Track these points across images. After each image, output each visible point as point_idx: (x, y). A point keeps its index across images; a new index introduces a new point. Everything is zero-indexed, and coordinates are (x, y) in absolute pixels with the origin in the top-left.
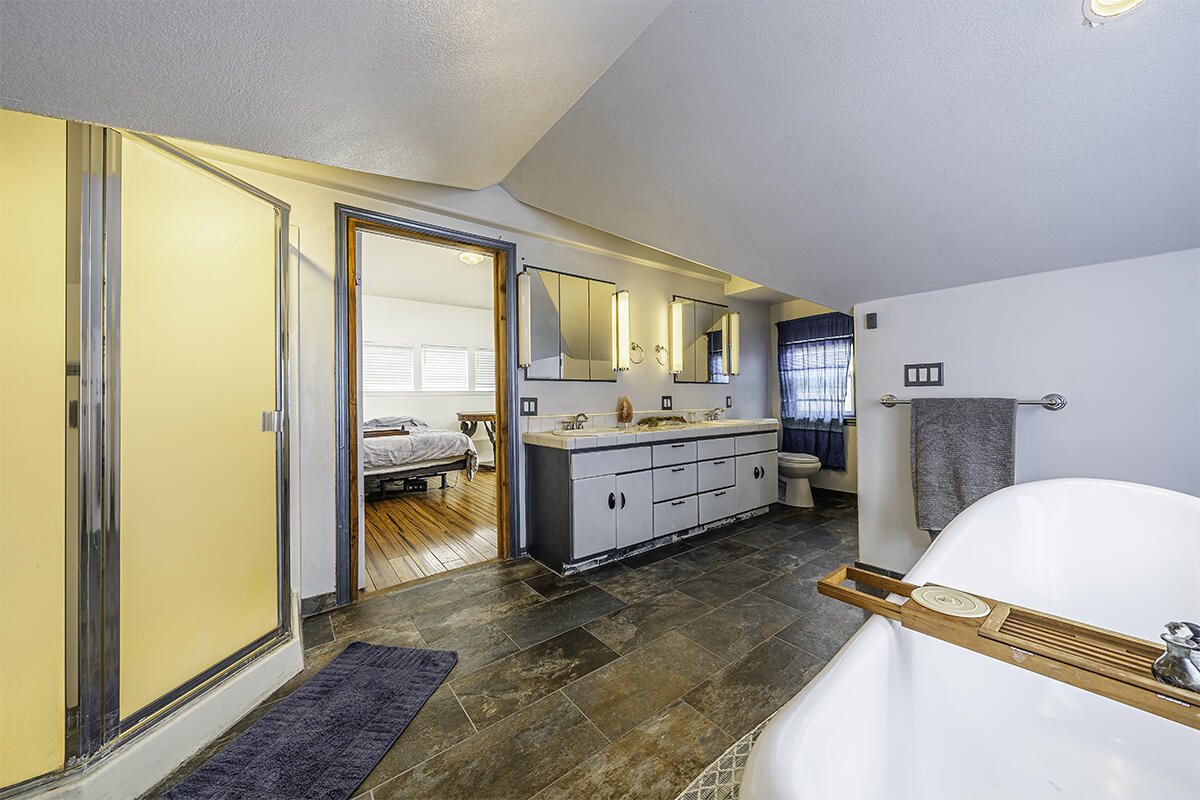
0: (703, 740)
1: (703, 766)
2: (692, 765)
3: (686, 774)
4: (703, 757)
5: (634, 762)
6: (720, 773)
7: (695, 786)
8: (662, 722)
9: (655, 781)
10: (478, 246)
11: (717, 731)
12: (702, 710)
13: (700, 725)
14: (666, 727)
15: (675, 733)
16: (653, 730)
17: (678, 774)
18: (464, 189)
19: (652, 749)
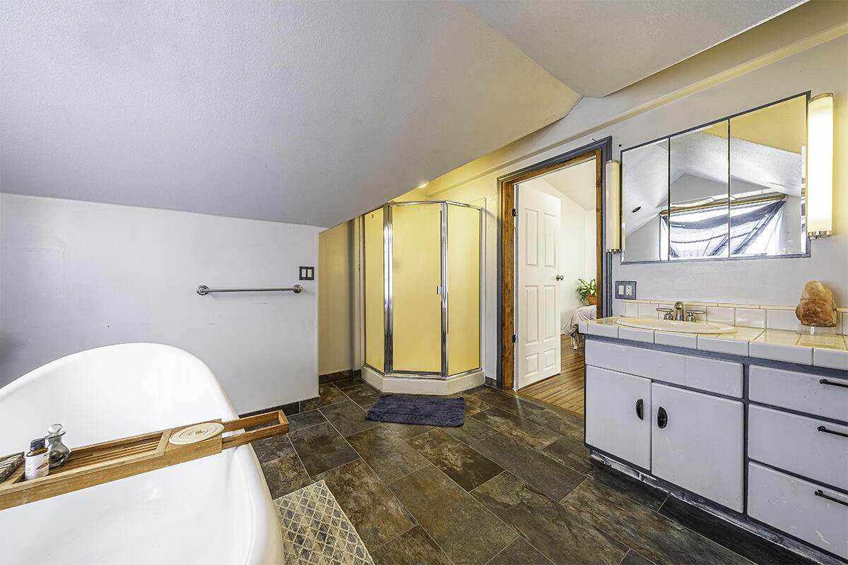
0: (376, 531)
1: (356, 526)
2: (359, 520)
3: (355, 516)
4: (363, 527)
5: (370, 493)
6: (347, 533)
7: (344, 517)
8: (397, 510)
9: (355, 501)
10: (575, 158)
11: (382, 541)
12: (405, 536)
13: (389, 532)
14: (393, 512)
15: (387, 516)
16: (391, 504)
17: (356, 512)
18: (550, 125)
19: (376, 502)
